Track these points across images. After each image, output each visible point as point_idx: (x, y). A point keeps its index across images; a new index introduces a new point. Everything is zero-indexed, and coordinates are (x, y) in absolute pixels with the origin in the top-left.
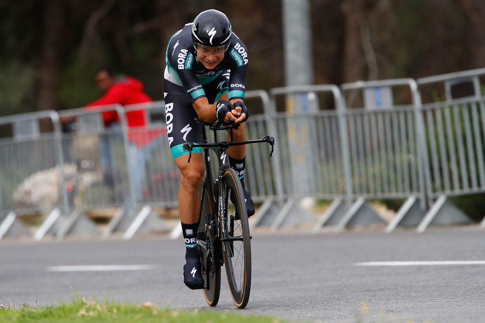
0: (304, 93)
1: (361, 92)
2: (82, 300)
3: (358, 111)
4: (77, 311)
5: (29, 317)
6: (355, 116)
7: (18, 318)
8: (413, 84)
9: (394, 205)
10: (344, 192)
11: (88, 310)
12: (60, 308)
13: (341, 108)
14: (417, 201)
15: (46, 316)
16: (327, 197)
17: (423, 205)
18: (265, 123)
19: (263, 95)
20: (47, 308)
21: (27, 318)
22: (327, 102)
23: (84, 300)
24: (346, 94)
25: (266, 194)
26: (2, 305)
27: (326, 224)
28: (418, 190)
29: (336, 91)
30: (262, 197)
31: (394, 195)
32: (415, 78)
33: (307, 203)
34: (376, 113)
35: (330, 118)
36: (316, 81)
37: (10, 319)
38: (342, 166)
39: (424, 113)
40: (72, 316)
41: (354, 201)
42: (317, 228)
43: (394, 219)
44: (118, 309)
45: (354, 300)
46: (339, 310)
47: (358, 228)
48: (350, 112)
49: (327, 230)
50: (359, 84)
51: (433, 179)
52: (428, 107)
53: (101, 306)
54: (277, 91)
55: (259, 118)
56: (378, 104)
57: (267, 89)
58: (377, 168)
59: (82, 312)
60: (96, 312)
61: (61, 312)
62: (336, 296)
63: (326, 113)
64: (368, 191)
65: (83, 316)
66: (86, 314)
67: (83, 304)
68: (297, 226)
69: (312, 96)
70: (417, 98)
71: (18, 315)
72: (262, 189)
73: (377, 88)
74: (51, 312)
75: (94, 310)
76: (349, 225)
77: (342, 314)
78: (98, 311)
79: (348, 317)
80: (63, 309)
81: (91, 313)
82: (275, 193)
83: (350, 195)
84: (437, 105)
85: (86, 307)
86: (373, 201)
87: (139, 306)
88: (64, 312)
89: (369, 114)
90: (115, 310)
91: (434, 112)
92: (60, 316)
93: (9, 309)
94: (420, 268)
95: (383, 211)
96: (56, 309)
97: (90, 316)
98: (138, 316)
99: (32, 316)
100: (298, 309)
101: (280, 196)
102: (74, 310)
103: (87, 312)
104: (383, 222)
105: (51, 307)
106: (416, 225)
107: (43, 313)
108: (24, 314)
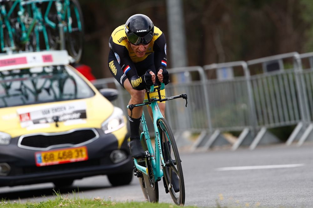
0: (182, 73)
1: (214, 71)
2: (60, 197)
3: (213, 81)
4: (58, 204)
8: (244, 64)
9: (236, 134)
10: (207, 127)
11: (64, 203)
12: (48, 202)
13: (204, 81)
14: (250, 132)
15: (40, 207)
17: (253, 134)
20: (41, 203)
22: (196, 77)
23: (62, 197)
24: (207, 72)
27: (199, 146)
29: (200, 70)
31: (236, 128)
32: (246, 60)
33: (187, 134)
34: (223, 83)
39: (252, 81)
40: (55, 207)
41: (213, 132)
42: (192, 149)
43: (236, 142)
44: (81, 201)
46: (207, 197)
47: (217, 148)
48: (210, 82)
49: (199, 150)
50: (214, 66)
51: (258, 118)
52: (254, 77)
53: (71, 201)
56: (225, 76)
58: (226, 113)
59: (61, 204)
61: (48, 204)
62: (205, 189)
63: (196, 83)
64: (221, 126)
65: (61, 206)
67: (61, 199)
69: (187, 74)
70: (247, 73)
71: (24, 207)
73: (224, 68)
74: (43, 205)
75: (68, 203)
76: (212, 147)
77: (209, 199)
78: (70, 203)
83: (211, 130)
84: (259, 76)
86: (224, 132)
87: (93, 200)
88: (51, 205)
89: (220, 83)
90: (79, 203)
91: (257, 80)
92: (48, 207)
93: (19, 203)
94: (252, 171)
95: (230, 138)
97: (65, 206)
98: (92, 206)
102: (56, 203)
103: (63, 204)
104: (230, 144)
105: (43, 202)
106: (249, 145)
107: (38, 206)
108: (28, 206)
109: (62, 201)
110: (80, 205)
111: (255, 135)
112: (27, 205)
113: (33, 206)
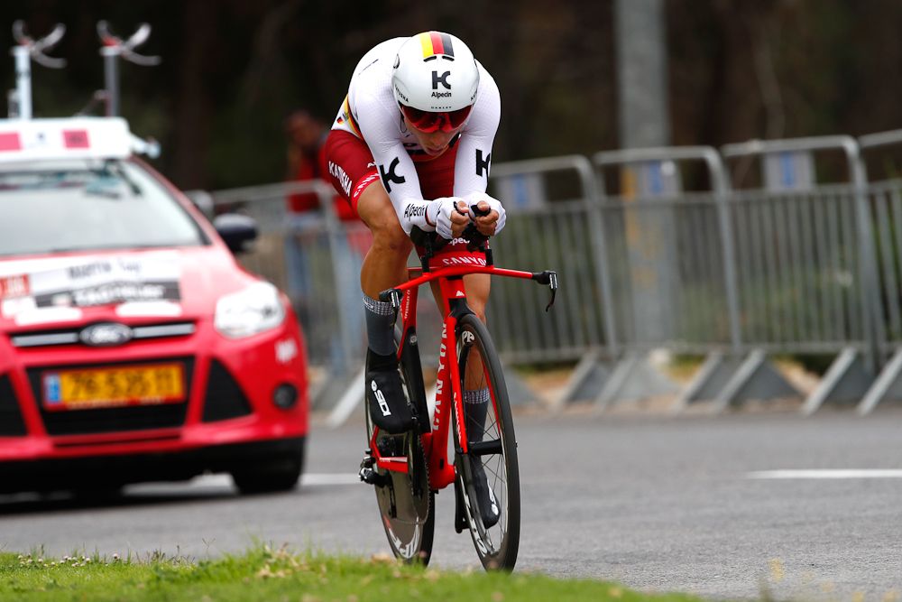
0: (655, 163)
1: (757, 162)
2: (264, 549)
3: (752, 195)
4: (255, 570)
5: (167, 579)
6: (747, 204)
7: (148, 583)
8: (850, 145)
9: (817, 365)
10: (727, 340)
11: (274, 567)
12: (224, 564)
13: (723, 191)
14: (859, 358)
15: (198, 578)
16: (697, 349)
17: (868, 365)
18: (584, 216)
19: (581, 164)
20: (201, 564)
21: (164, 583)
22: (696, 177)
23: (268, 549)
24: (731, 164)
25: (587, 343)
26: (115, 555)
27: (695, 398)
28: (861, 338)
29: (711, 156)
30: (579, 350)
31: (816, 347)
32: (855, 135)
33: (660, 358)
34: (784, 200)
35: (702, 207)
36: (676, 140)
37: (134, 584)
38: (722, 291)
39: (872, 199)
40: (246, 579)
41: (744, 357)
42: (676, 405)
43: (816, 389)
44: (330, 566)
45: (750, 544)
46: (724, 563)
47: (754, 406)
48: (739, 196)
49: (698, 409)
50: (754, 147)
51: (887, 316)
52: (879, 188)
53: (297, 561)
54: (606, 158)
55: (574, 206)
56: (789, 181)
57: (588, 153)
58: (785, 296)
59: (265, 571)
60: (289, 571)
61: (225, 571)
62: (718, 536)
63: (696, 198)
64: (770, 339)
65: (265, 577)
66: (272, 575)
67: (267, 556)
68: (643, 401)
69: (669, 169)
70: (859, 173)
71: (147, 577)
72: (579, 335)
73: (785, 154)
74: (206, 571)
75: (286, 566)
76: (737, 402)
77: (731, 570)
78: (293, 569)
79: (741, 576)
80: (228, 565)
81: (281, 573)
82: (602, 340)
83: (737, 347)
84: (894, 185)
85: (272, 561)
86: (779, 357)
87: (367, 560)
88: (232, 572)
89: (772, 201)
90: (324, 569)
91: (888, 196)
92: (223, 579)
93: (129, 563)
94: (866, 482)
95: (797, 376)
96: (218, 566)
97: (278, 578)
98: (366, 580)
99: (173, 578)
100: (650, 560)
101: (613, 347)
102: (250, 567)
103: (273, 570)
104: (798, 396)
105: (208, 563)
106: (857, 400)
107: (193, 573)
108: (158, 574)
109: (270, 561)
110: (324, 577)
111: (878, 370)
112: (157, 569)
113: (176, 573)
